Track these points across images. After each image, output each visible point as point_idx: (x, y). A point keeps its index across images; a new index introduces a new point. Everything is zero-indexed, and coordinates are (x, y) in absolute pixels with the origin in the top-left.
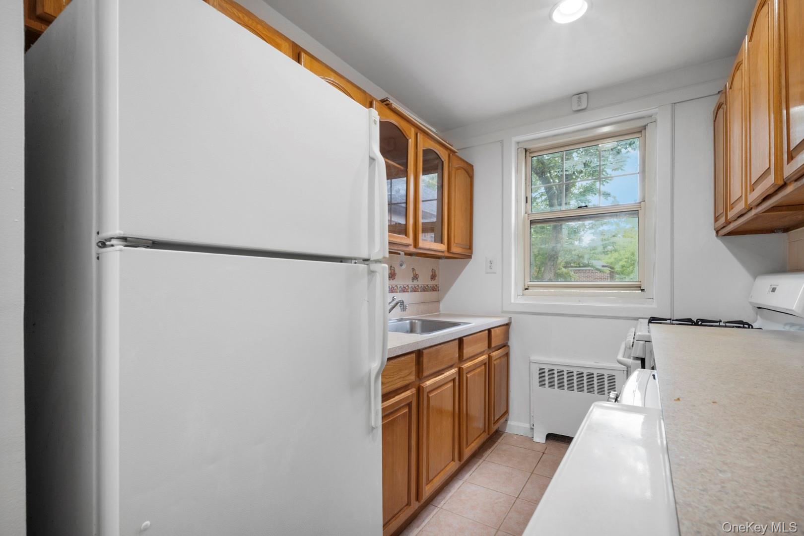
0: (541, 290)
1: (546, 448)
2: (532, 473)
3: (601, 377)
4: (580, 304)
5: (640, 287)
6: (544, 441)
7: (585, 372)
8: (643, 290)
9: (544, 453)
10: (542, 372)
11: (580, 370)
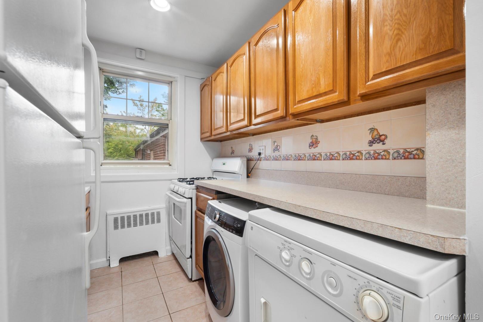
0: (112, 166)
1: (121, 268)
2: (122, 286)
3: (153, 214)
4: (139, 174)
5: (169, 164)
6: (118, 265)
7: (144, 213)
8: (170, 165)
9: (122, 272)
10: (116, 220)
11: (141, 213)
